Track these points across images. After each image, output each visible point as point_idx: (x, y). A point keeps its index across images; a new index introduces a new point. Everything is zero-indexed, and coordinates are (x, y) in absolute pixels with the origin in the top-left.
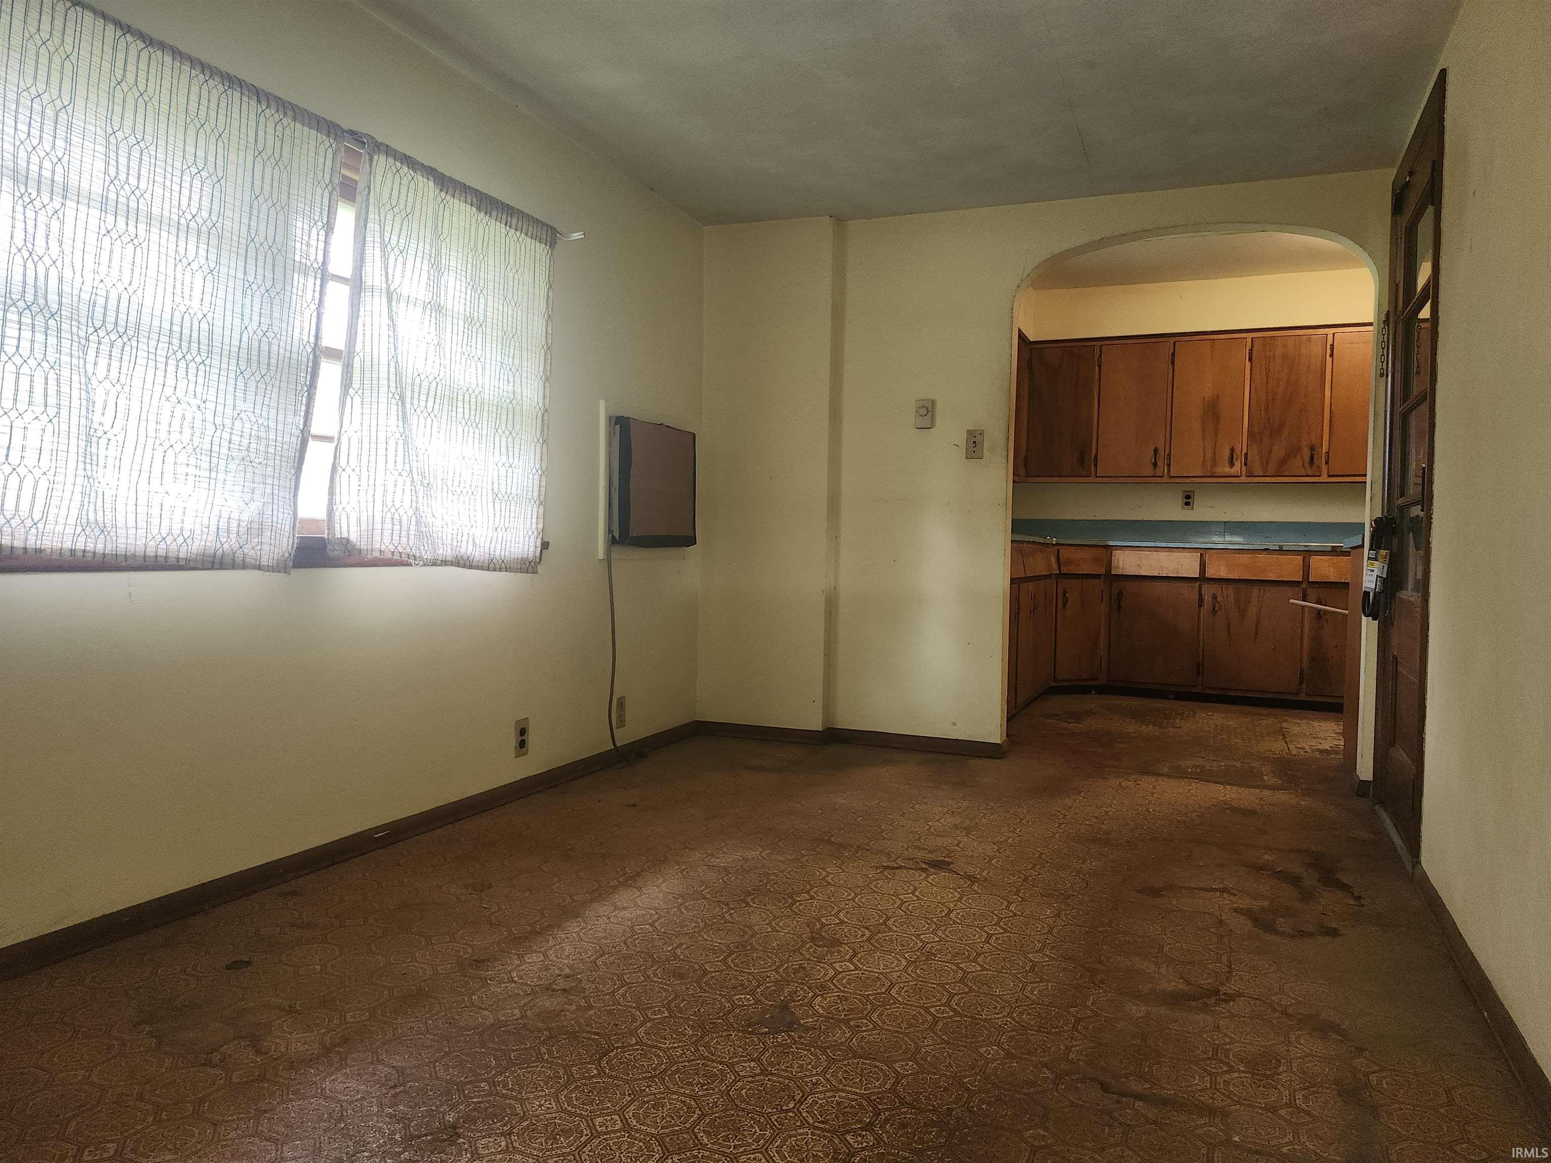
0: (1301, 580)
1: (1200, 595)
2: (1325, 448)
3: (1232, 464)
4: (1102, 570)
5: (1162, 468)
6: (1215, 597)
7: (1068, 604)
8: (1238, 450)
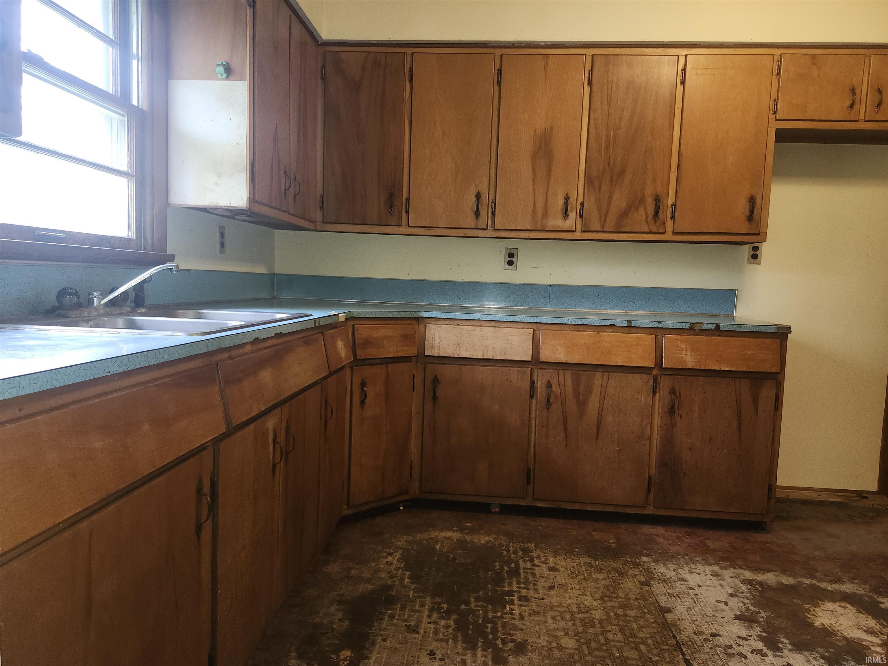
0: (653, 366)
1: (532, 383)
2: (671, 200)
3: (566, 215)
4: (411, 351)
5: (484, 218)
6: (549, 385)
7: (367, 401)
8: (572, 200)
